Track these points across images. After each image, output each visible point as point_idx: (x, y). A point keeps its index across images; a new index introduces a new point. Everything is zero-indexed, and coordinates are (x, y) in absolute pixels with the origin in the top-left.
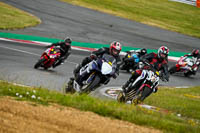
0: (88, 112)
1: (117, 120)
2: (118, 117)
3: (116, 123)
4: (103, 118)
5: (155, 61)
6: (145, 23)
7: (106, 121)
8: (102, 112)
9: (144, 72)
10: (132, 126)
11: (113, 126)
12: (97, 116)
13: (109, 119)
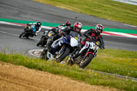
0: (20, 66)
1: (40, 71)
2: (40, 69)
3: (40, 73)
4: (30, 70)
5: (94, 35)
6: (58, 6)
7: (33, 71)
8: (30, 66)
9: (88, 43)
10: (50, 75)
11: (37, 75)
12: (26, 68)
13: (34, 70)
